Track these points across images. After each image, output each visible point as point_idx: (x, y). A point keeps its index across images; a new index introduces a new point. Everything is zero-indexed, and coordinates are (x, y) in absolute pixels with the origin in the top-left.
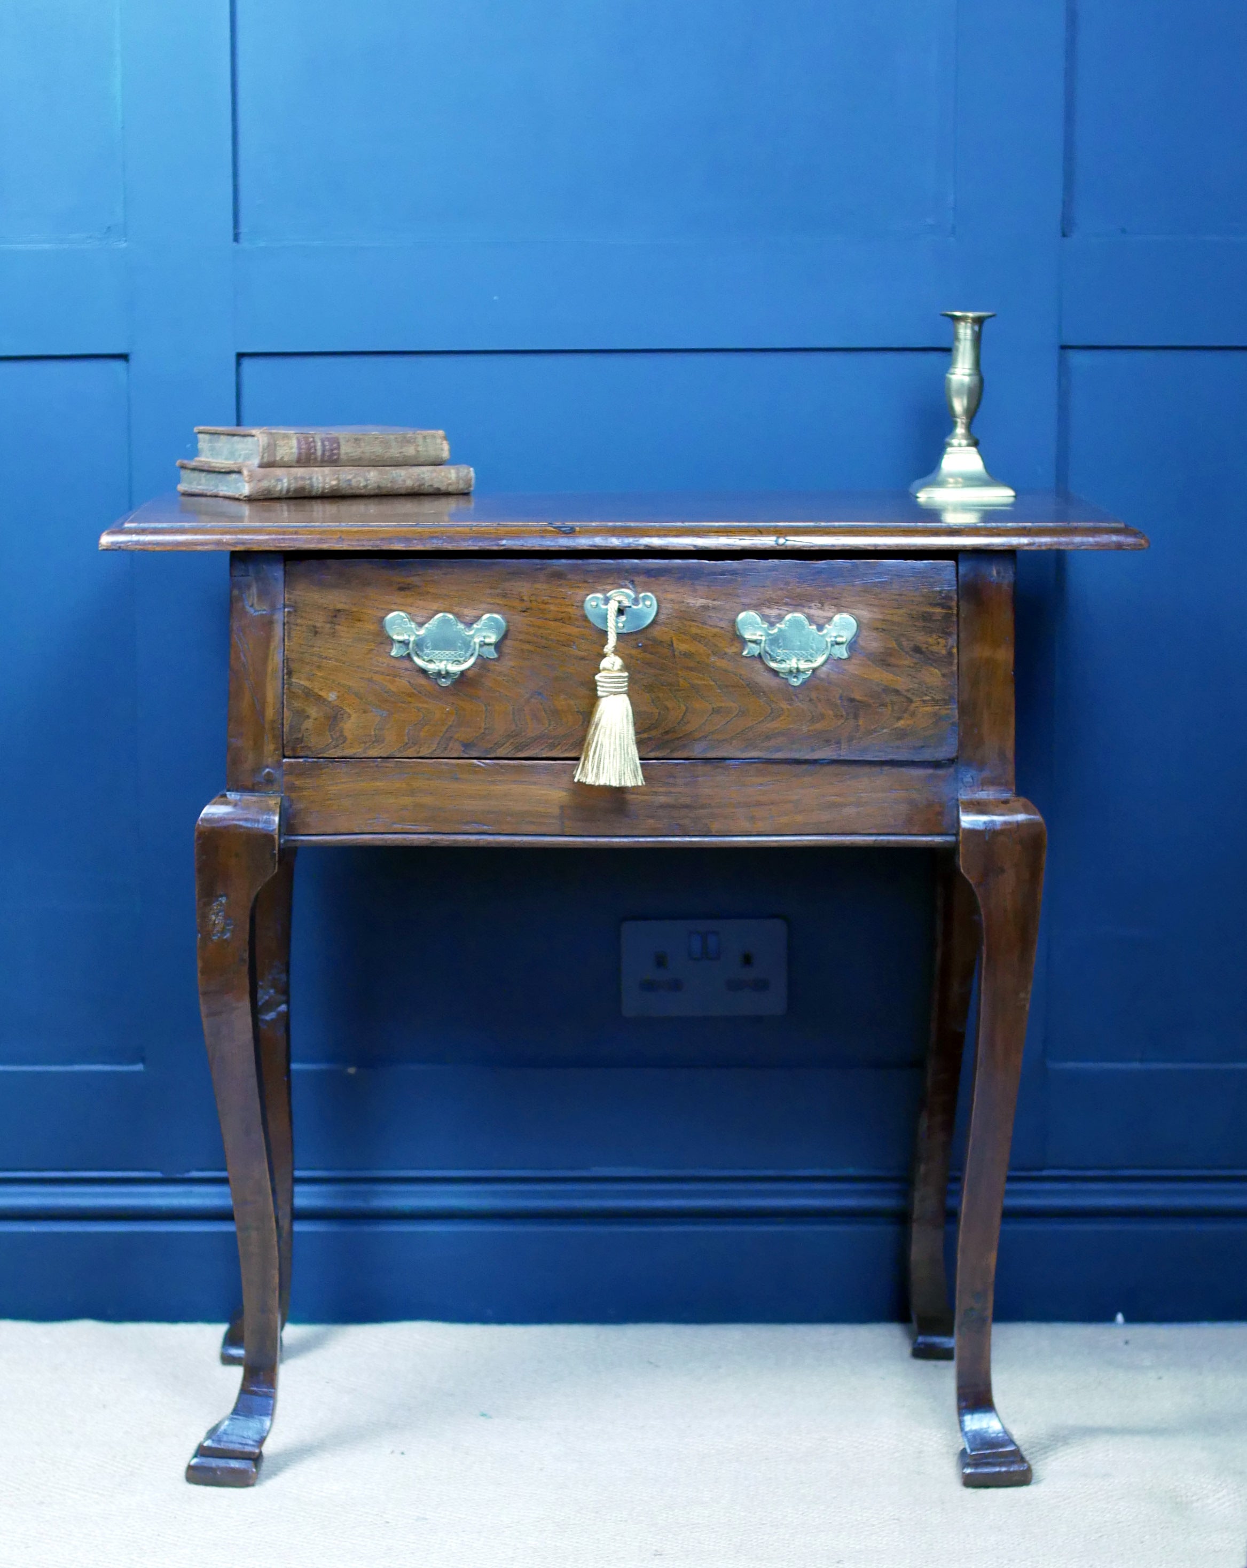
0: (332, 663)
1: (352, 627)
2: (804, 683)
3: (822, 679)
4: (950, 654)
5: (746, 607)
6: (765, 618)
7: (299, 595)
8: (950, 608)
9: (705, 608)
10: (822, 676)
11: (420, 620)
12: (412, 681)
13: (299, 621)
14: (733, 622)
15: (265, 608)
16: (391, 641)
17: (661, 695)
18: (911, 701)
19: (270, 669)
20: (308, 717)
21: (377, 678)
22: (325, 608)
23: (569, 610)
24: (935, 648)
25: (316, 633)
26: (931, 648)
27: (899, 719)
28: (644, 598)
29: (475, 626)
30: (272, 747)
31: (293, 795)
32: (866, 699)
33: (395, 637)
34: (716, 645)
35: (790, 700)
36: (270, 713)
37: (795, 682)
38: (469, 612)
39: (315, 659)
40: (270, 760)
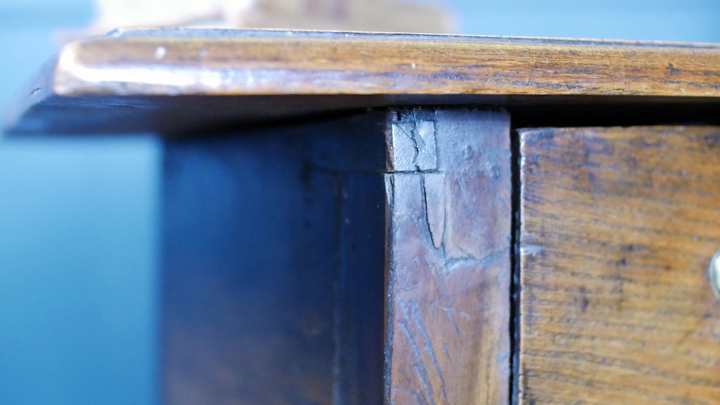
0: (617, 370)
1: (656, 283)
7: (552, 216)
13: (551, 278)
15: (471, 251)
22: (604, 244)
25: (586, 303)
39: (583, 365)
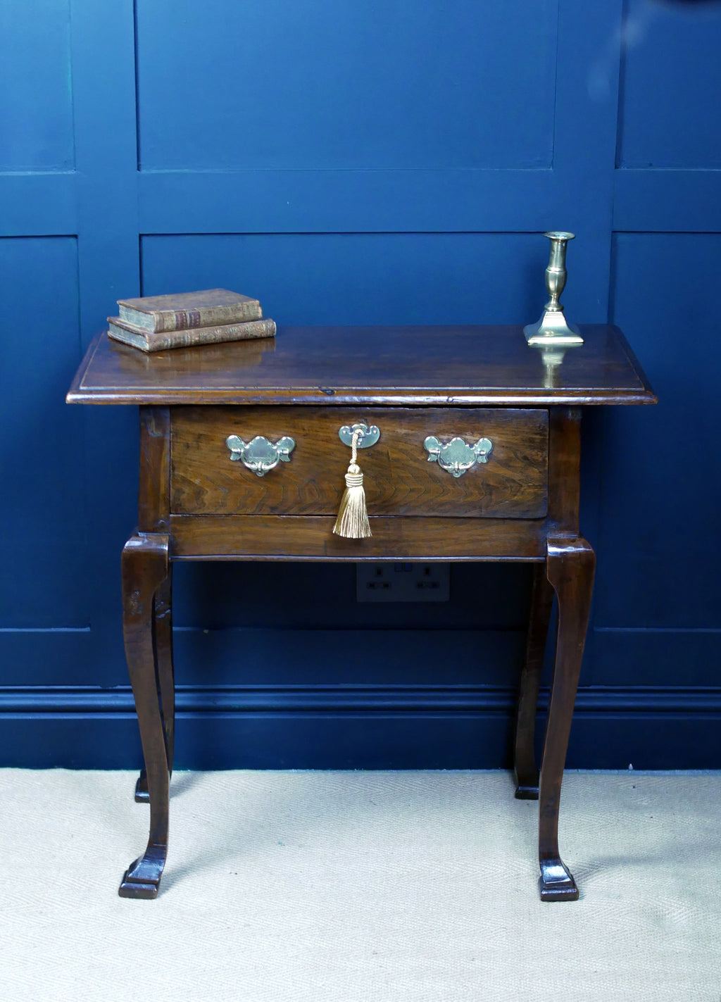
0: (197, 463)
1: (209, 444)
2: (462, 476)
3: (472, 474)
4: (544, 460)
5: (429, 435)
6: (441, 440)
7: (179, 426)
8: (545, 436)
9: (407, 435)
10: (472, 472)
11: (246, 440)
12: (242, 473)
13: (179, 440)
14: (423, 442)
15: (159, 433)
16: (231, 452)
17: (381, 481)
18: (521, 486)
19: (162, 466)
20: (184, 493)
21: (222, 471)
22: (194, 433)
23: (331, 435)
24: (535, 458)
25: (188, 447)
26: (534, 457)
27: (515, 495)
28: (373, 429)
29: (278, 444)
30: (164, 508)
31: (176, 534)
32: (495, 485)
33: (233, 450)
34: (412, 455)
35: (453, 485)
36: (163, 490)
37: (457, 476)
38: (274, 436)
39: (188, 461)
40: (162, 515)
